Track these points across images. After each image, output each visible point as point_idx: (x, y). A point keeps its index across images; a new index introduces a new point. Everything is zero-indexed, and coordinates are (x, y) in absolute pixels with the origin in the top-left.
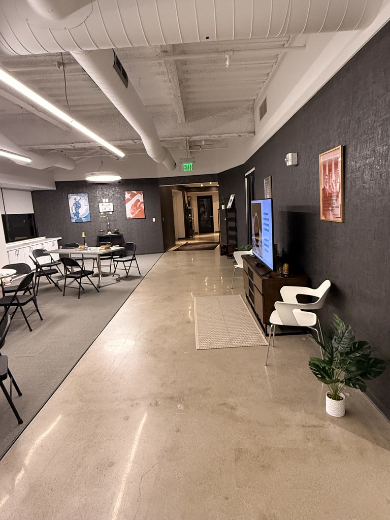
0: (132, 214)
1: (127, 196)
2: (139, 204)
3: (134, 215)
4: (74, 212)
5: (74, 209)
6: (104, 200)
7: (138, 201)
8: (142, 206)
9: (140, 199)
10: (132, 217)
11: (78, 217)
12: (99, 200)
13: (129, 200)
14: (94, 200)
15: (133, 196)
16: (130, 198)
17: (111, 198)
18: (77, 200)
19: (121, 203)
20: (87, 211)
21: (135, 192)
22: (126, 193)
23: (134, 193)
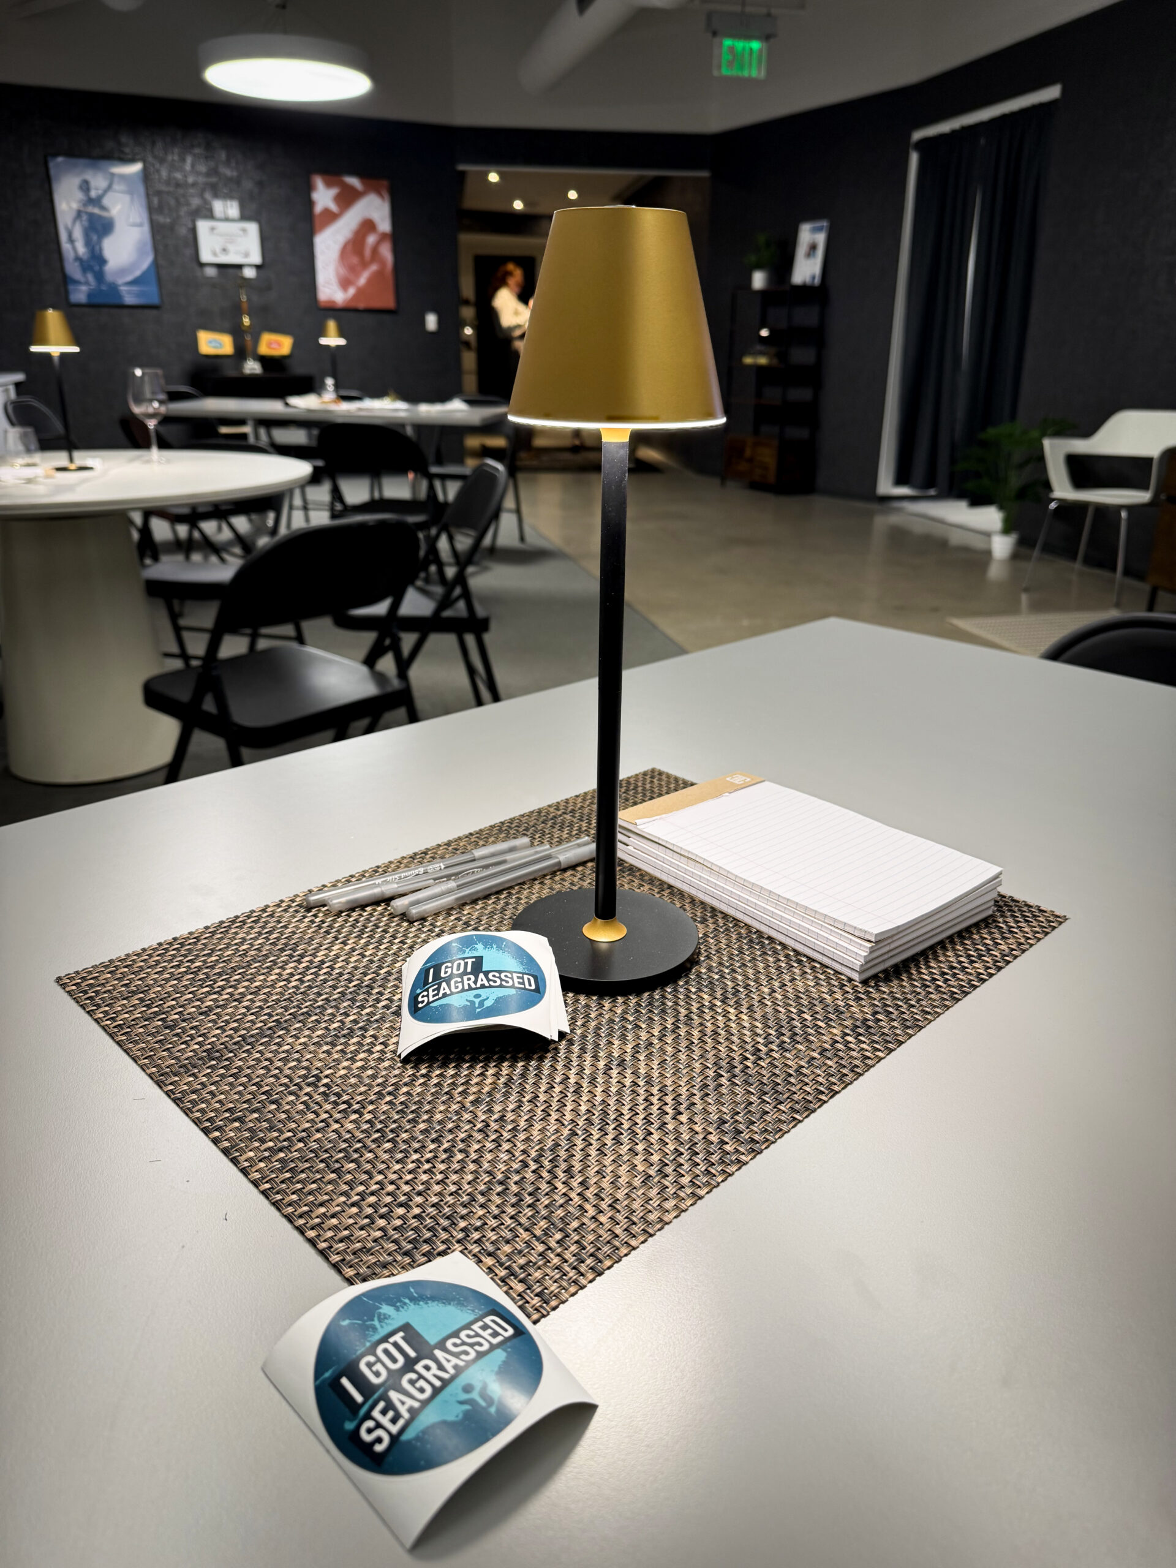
0: (345, 284)
1: (323, 196)
2: (371, 239)
3: (352, 291)
4: (81, 249)
5: (78, 233)
6: (218, 206)
7: (368, 226)
8: (386, 252)
9: (376, 217)
10: (339, 298)
11: (100, 276)
12: (196, 202)
13: (330, 217)
14: (172, 202)
15: (347, 198)
16: (333, 207)
17: (252, 198)
18: (93, 194)
19: (292, 227)
20: (141, 251)
21: (354, 181)
22: (319, 183)
23: (352, 187)
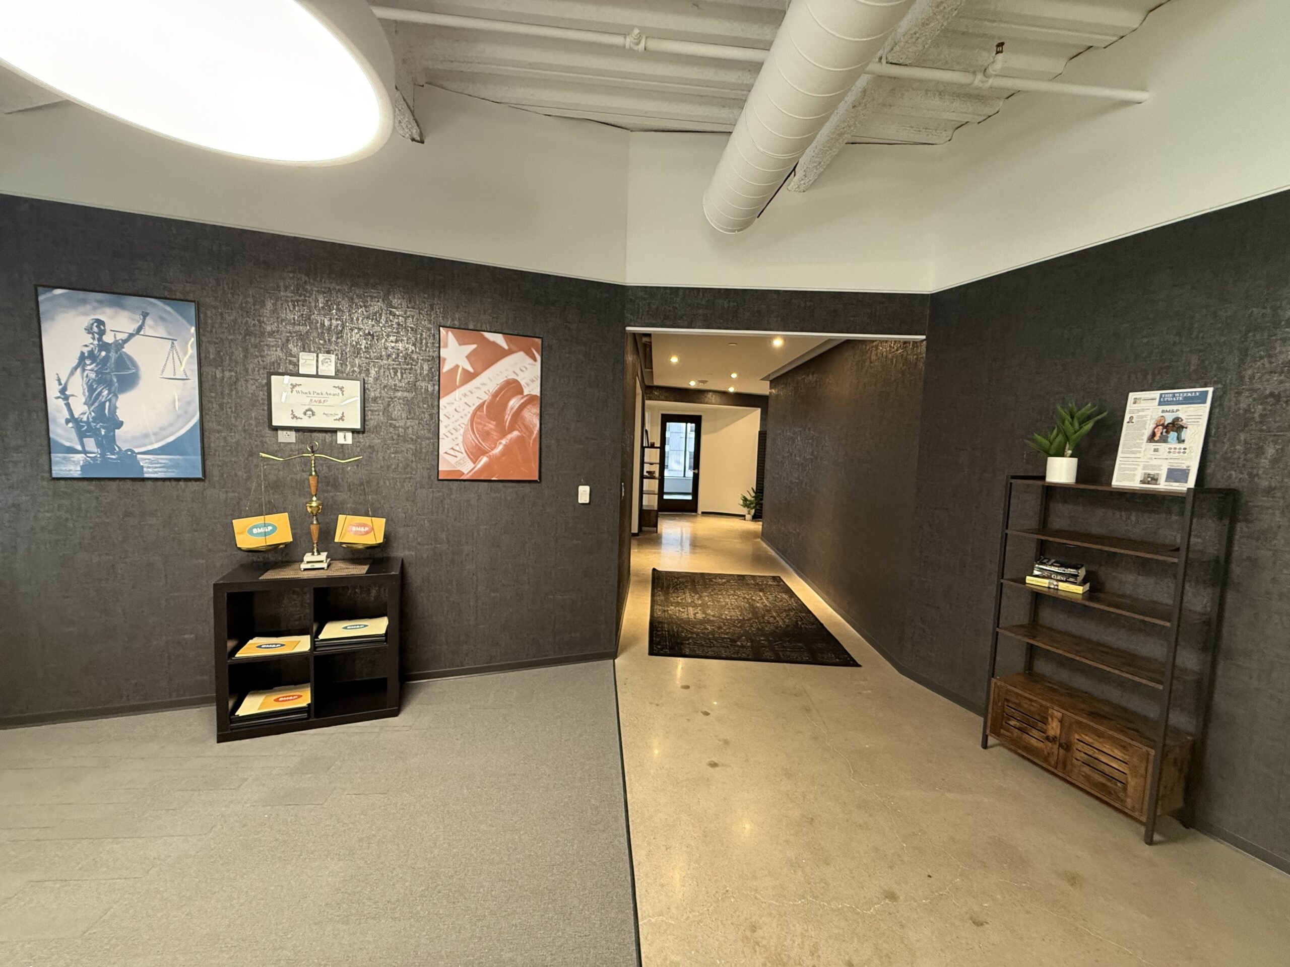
0: (475, 453)
1: (455, 353)
2: (514, 403)
3: (484, 460)
4: (80, 408)
5: (78, 387)
6: (307, 362)
7: (512, 387)
8: (532, 416)
9: (523, 379)
10: (467, 468)
11: (107, 443)
12: (278, 354)
13: (461, 377)
14: (239, 353)
15: (486, 358)
16: (468, 367)
17: (357, 352)
18: (108, 338)
19: (413, 387)
20: (179, 413)
21: (498, 339)
22: (449, 337)
23: (494, 344)
